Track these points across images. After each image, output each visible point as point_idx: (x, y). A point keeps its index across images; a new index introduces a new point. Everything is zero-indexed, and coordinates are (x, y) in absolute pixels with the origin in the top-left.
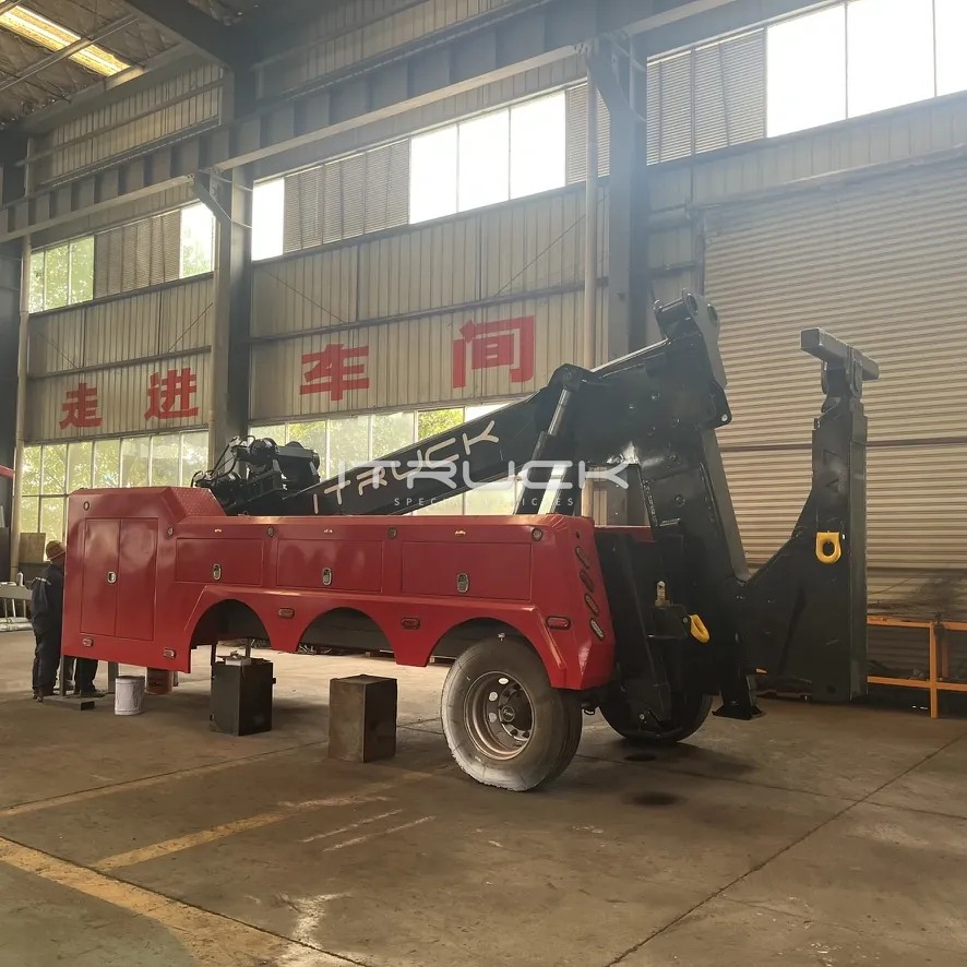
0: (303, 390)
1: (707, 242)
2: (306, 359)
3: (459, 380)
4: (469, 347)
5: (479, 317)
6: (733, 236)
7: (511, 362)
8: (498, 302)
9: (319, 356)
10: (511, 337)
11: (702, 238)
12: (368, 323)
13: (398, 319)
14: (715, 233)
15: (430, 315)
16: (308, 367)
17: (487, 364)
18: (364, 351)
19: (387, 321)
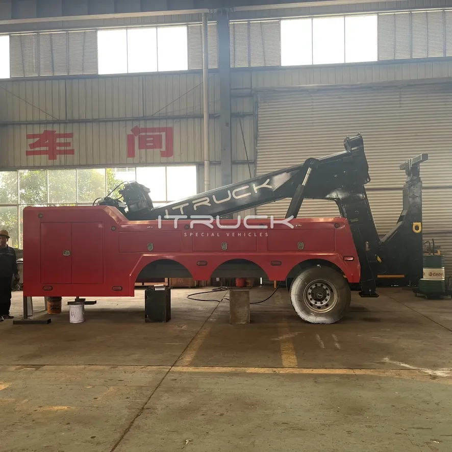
0: (28, 153)
1: (259, 105)
2: (29, 137)
3: (131, 153)
4: (136, 139)
5: (142, 125)
6: (270, 104)
7: (161, 147)
8: (152, 119)
9: (39, 136)
10: (160, 136)
11: (257, 103)
12: (73, 121)
13: (93, 121)
14: (263, 102)
15: (112, 121)
16: (31, 141)
17: (147, 147)
18: (70, 135)
19: (86, 121)
